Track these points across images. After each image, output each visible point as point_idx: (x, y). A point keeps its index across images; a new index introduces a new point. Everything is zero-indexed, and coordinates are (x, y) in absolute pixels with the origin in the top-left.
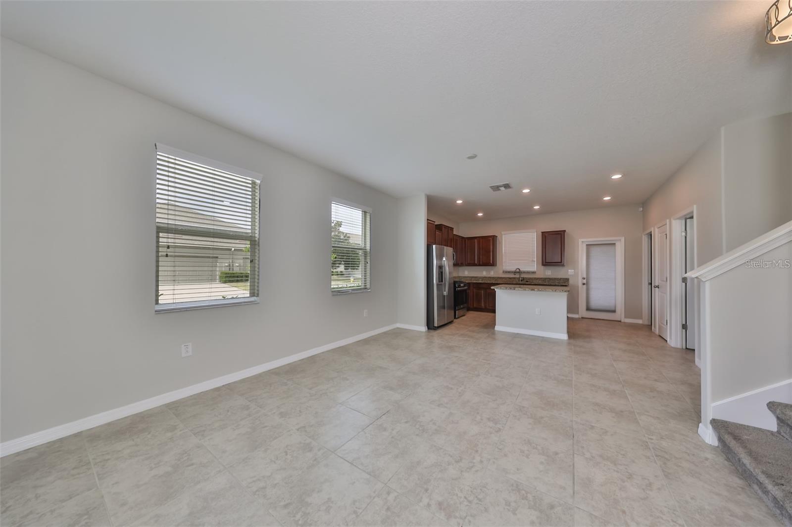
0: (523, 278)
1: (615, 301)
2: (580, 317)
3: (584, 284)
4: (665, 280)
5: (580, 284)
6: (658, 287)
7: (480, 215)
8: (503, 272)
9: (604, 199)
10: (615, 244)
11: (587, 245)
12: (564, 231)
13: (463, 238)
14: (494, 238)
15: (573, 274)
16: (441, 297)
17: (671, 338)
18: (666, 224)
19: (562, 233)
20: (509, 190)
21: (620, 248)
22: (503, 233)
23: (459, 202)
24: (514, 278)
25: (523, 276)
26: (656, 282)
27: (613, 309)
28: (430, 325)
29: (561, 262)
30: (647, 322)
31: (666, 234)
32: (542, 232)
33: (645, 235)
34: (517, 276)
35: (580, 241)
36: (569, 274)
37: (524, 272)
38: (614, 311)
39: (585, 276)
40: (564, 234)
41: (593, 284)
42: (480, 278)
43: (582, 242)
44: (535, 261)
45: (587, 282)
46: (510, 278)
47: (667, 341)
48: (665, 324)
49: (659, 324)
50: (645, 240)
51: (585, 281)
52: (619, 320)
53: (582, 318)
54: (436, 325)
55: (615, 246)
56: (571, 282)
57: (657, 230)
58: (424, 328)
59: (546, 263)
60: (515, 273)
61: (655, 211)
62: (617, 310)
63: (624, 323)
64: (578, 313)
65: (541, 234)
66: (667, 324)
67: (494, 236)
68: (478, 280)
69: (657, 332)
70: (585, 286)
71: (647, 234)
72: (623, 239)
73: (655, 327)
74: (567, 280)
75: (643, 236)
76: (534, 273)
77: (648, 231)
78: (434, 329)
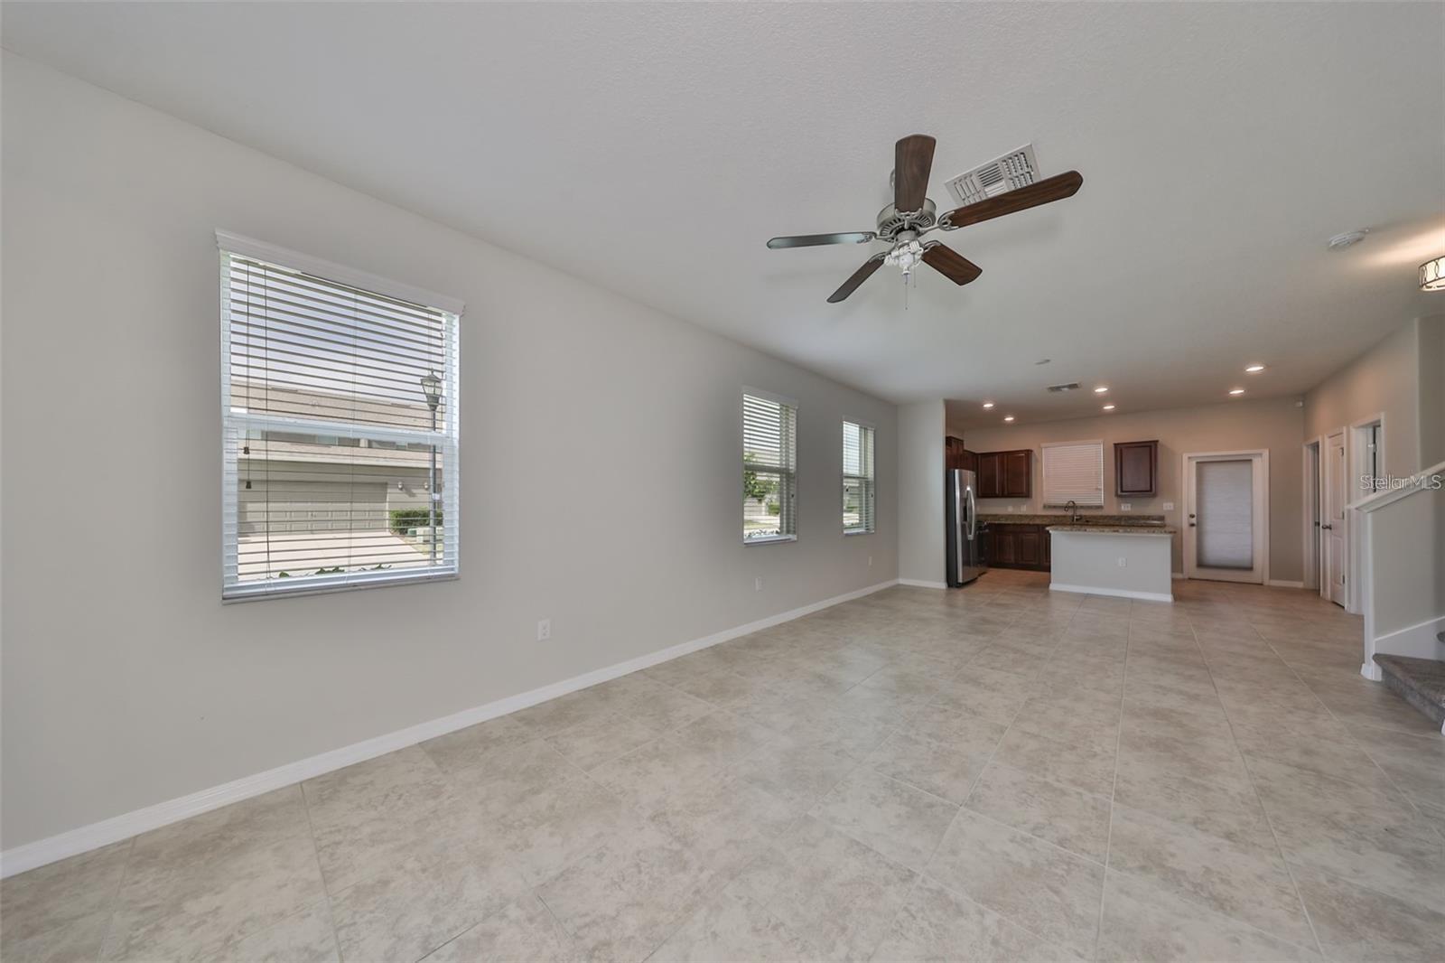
0: (1080, 516)
1: (1252, 551)
2: (1187, 577)
3: (1192, 525)
4: (1341, 516)
5: (1185, 525)
6: (1330, 528)
7: (1009, 419)
8: (1045, 507)
9: (1232, 393)
10: (1251, 460)
11: (1197, 463)
12: (1156, 442)
13: (974, 454)
14: (1028, 453)
15: (1172, 508)
16: (966, 542)
17: (1350, 602)
18: (1342, 433)
19: (1153, 444)
20: (1074, 391)
21: (1261, 467)
22: (1043, 445)
23: (988, 406)
24: (1064, 516)
25: (1083, 512)
26: (1327, 518)
27: (1247, 564)
28: (951, 581)
29: (1151, 490)
30: (1311, 586)
31: (1343, 449)
32: (1115, 444)
33: (1308, 446)
34: (1070, 513)
35: (1185, 457)
36: (1165, 509)
37: (1082, 507)
38: (1250, 569)
39: (1194, 513)
40: (1156, 445)
41: (1209, 526)
42: (1002, 516)
43: (1189, 458)
44: (1100, 490)
45: (1198, 523)
46: (1056, 516)
47: (1343, 607)
48: (1342, 582)
49: (1331, 585)
50: (1307, 453)
51: (1194, 521)
52: (1260, 582)
53: (1190, 579)
54: (960, 581)
55: (1251, 464)
56: (1168, 521)
57: (1327, 441)
58: (943, 585)
59: (1123, 492)
60: (1066, 507)
61: (1324, 412)
62: (1254, 567)
63: (1269, 586)
64: (1182, 572)
65: (1113, 446)
66: (1344, 582)
67: (1028, 451)
68: (1007, 520)
69: (1329, 596)
70: (1194, 528)
71: (1311, 445)
72: (1266, 453)
73: (1325, 589)
74: (1162, 518)
75: (1305, 449)
76: (1100, 507)
77: (1313, 441)
78: (957, 587)
